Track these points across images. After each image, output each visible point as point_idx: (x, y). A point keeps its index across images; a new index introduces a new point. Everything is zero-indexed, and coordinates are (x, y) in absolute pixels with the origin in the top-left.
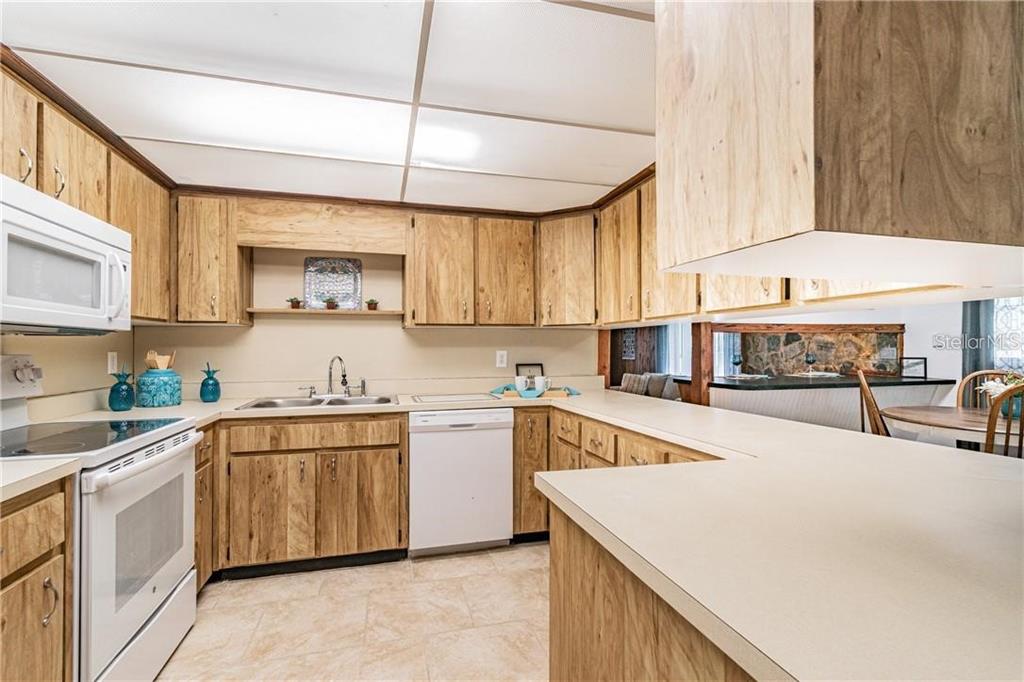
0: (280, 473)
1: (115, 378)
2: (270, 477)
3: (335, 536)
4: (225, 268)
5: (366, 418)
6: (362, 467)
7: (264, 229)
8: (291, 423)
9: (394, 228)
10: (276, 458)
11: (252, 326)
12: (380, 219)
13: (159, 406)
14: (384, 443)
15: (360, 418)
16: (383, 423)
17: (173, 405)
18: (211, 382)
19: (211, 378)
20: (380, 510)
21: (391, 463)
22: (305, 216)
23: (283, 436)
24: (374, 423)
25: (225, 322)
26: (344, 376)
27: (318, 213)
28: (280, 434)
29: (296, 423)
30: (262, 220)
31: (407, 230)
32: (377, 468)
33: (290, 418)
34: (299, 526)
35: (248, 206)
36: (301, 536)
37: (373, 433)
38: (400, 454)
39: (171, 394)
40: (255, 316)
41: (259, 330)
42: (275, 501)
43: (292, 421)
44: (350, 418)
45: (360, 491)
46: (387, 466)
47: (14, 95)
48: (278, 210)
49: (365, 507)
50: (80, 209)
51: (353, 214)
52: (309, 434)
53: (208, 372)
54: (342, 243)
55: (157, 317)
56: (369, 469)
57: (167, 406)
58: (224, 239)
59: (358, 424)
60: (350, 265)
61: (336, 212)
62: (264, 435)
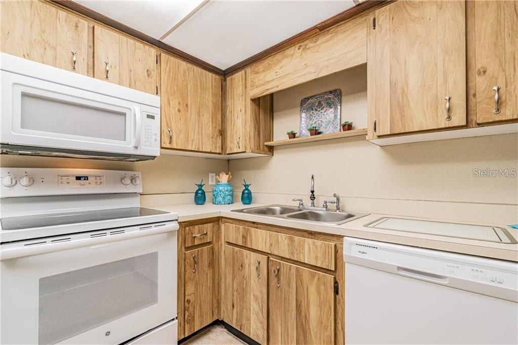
0: (247, 266)
1: (197, 186)
2: (242, 266)
3: (280, 338)
4: (244, 116)
5: (305, 234)
6: (299, 283)
7: (262, 82)
8: (254, 227)
9: (355, 38)
10: (245, 252)
11: (273, 155)
12: (341, 36)
13: (218, 204)
14: (319, 265)
15: (300, 233)
16: (319, 243)
17: (224, 204)
18: (246, 191)
19: (247, 189)
20: (316, 337)
21: (326, 290)
22: (285, 61)
23: (248, 235)
24: (310, 241)
25: (245, 152)
26: (313, 192)
27: (292, 55)
28: (247, 235)
29: (257, 228)
30: (261, 76)
31: (368, 34)
32: (312, 290)
33: (254, 223)
34: (257, 314)
35: (255, 70)
36: (258, 324)
37: (311, 252)
38: (336, 282)
39: (224, 197)
40: (274, 148)
41: (278, 157)
42: (245, 287)
43: (255, 225)
44: (293, 232)
45: (298, 306)
46: (322, 292)
47: (66, 21)
48: (269, 65)
49: (302, 325)
50: (130, 86)
51: (318, 42)
52: (263, 239)
53: (245, 186)
54: (310, 73)
55: (209, 151)
56: (305, 288)
57: (222, 204)
58: (244, 97)
59: (296, 238)
60: (331, 96)
61: (305, 49)
62: (239, 233)
